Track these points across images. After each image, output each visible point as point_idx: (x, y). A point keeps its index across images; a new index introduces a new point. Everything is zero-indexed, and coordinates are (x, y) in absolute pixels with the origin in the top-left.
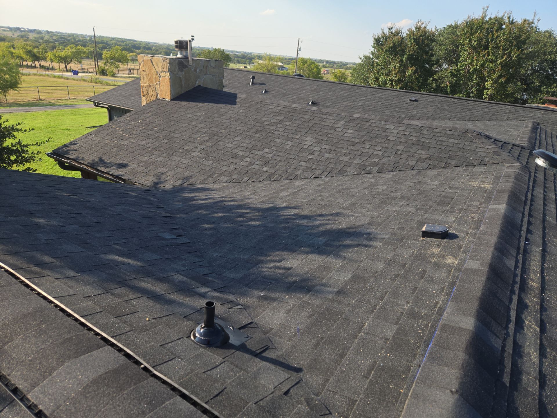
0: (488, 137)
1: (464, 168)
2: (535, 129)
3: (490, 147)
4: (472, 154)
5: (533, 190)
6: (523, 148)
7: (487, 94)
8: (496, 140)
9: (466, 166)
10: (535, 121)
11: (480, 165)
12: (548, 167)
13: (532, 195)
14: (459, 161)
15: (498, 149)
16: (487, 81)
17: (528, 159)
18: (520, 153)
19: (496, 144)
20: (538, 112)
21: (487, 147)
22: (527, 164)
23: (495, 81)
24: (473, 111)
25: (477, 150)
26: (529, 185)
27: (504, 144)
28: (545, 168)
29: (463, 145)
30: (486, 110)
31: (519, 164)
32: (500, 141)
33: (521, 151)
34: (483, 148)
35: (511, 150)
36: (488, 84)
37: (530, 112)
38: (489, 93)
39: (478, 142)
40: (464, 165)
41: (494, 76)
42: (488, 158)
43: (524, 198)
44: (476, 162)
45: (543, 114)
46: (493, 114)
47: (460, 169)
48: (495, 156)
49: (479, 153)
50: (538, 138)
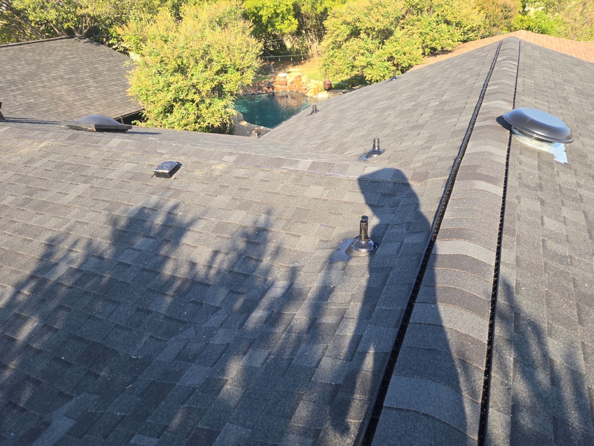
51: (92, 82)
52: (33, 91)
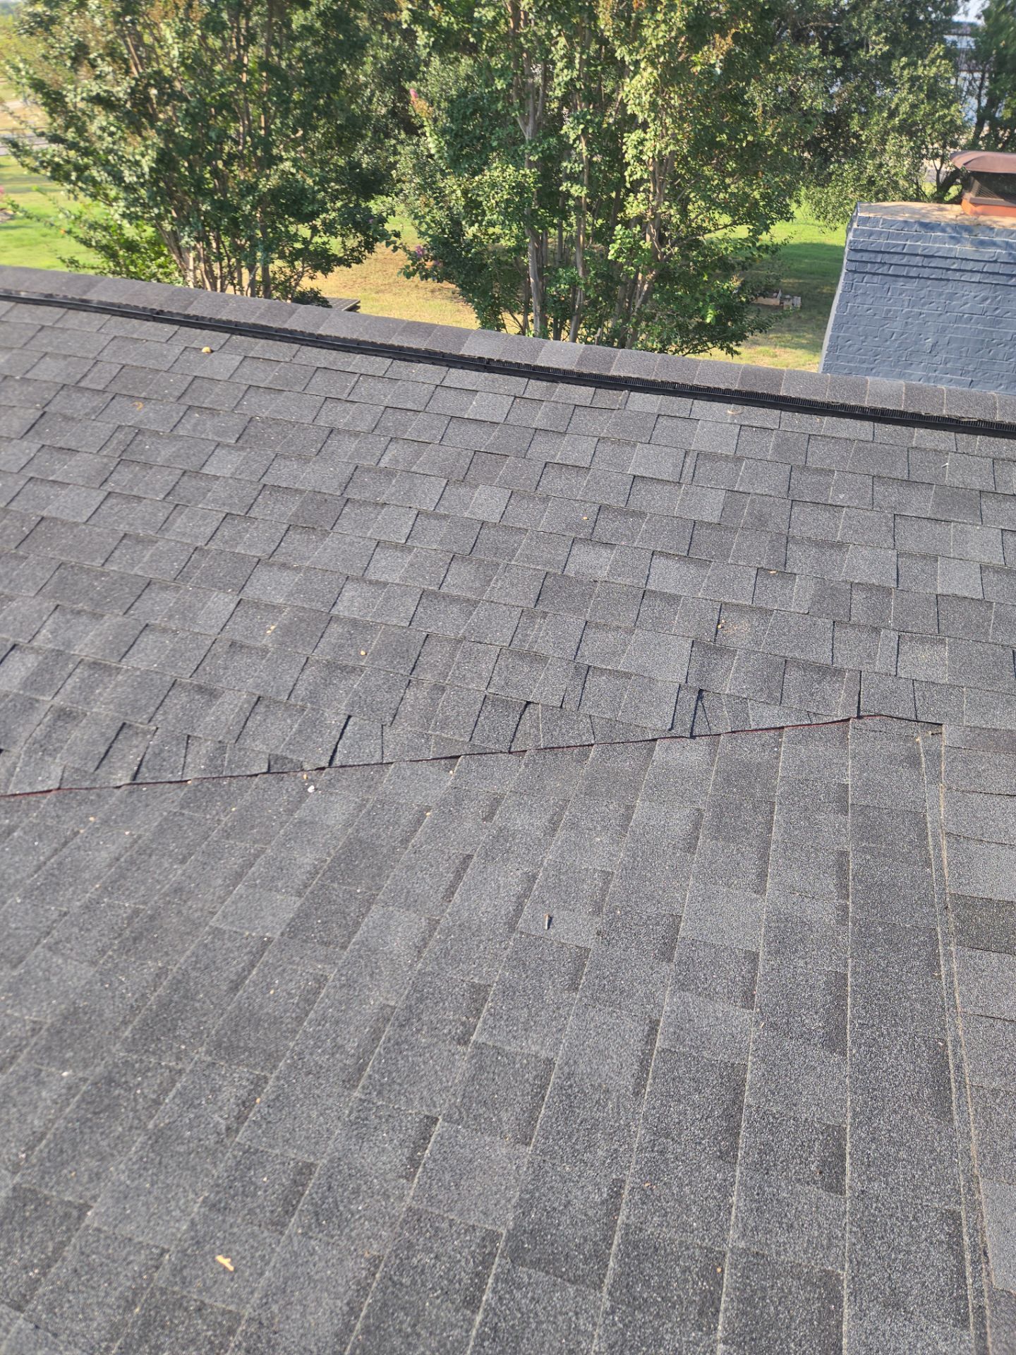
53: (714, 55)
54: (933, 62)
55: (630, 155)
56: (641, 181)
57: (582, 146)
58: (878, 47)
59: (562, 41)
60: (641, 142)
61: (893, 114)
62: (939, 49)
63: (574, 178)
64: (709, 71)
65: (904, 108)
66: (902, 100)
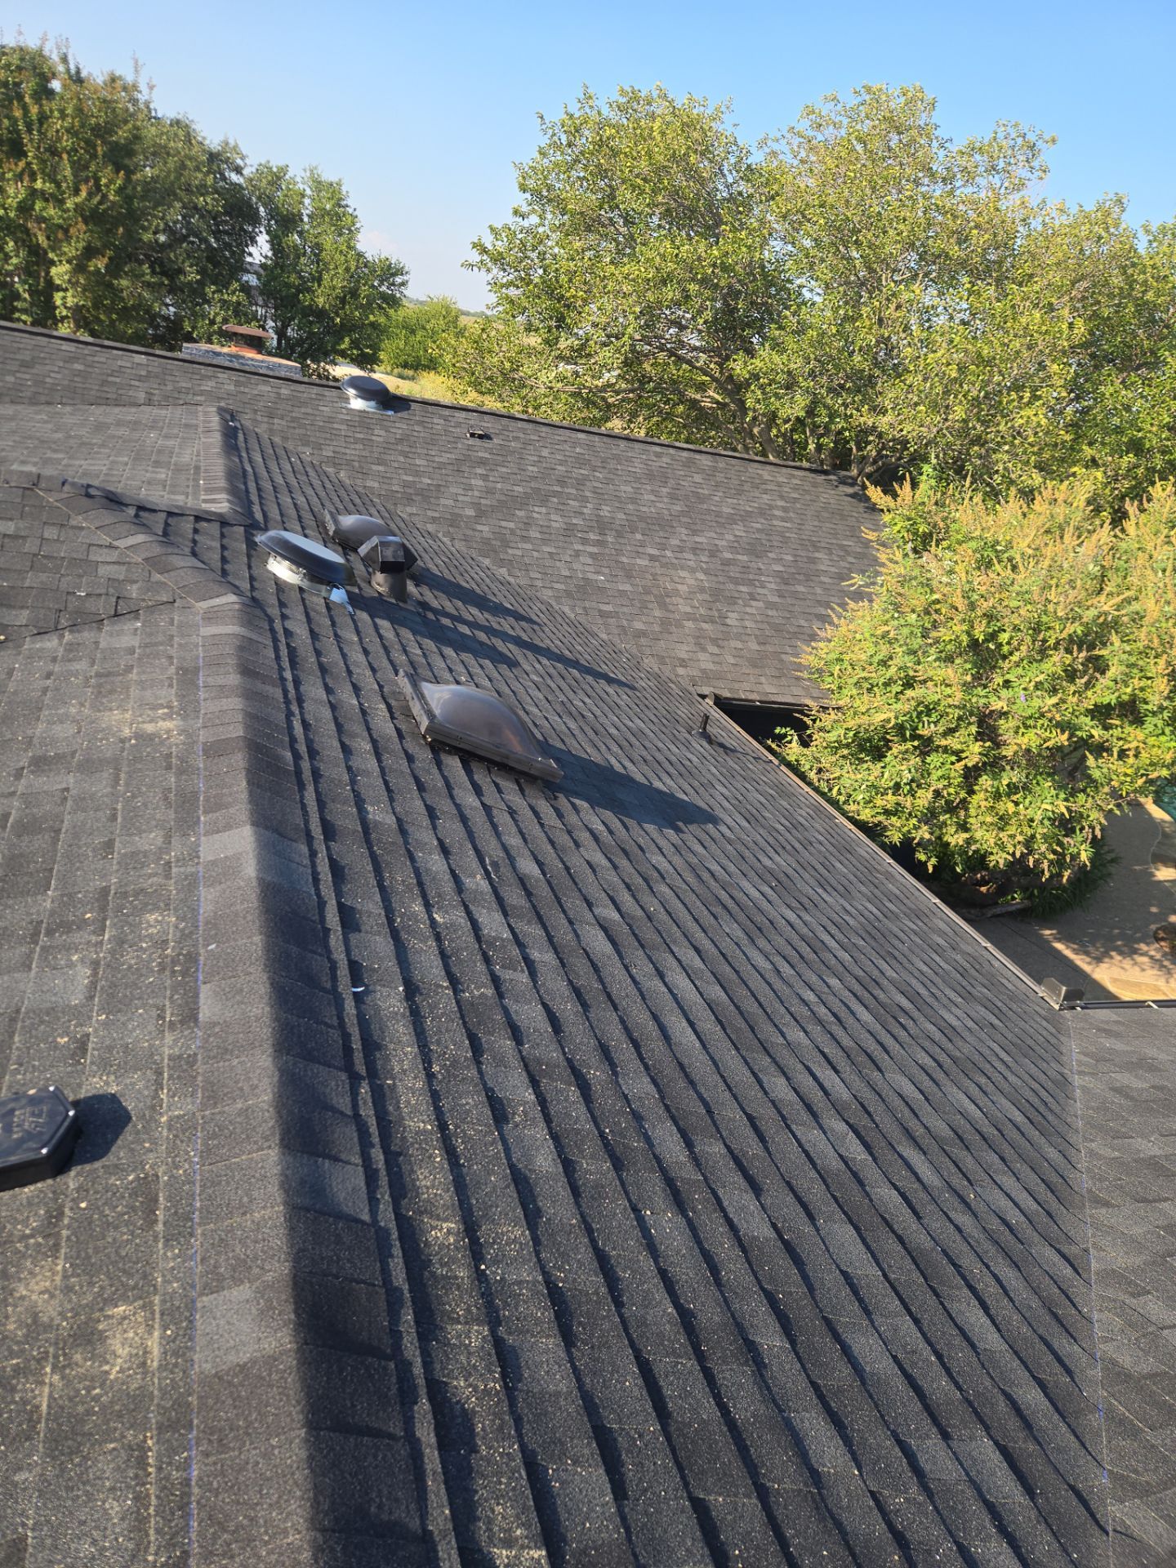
0: (114, 501)
1: (68, 636)
2: (231, 436)
3: (131, 541)
4: (80, 576)
5: (300, 701)
6: (224, 522)
7: (64, 305)
8: (141, 508)
9: (73, 627)
10: (222, 404)
11: (116, 615)
12: (305, 584)
13: (306, 725)
14: (42, 611)
15: (157, 550)
16: (53, 263)
17: (250, 567)
18: (223, 547)
19: (145, 527)
20: (223, 376)
21: (121, 543)
22: (253, 588)
23: (80, 268)
24: (38, 369)
25: (92, 557)
26: (283, 679)
27: (170, 520)
28: (301, 589)
29: (38, 542)
30: (77, 366)
31: (232, 598)
32: (154, 511)
33: (223, 536)
34: (110, 547)
35: (195, 542)
36: (60, 272)
37: (204, 378)
38: (70, 302)
39: (91, 524)
40: (64, 622)
41: (71, 250)
42: (135, 587)
43: (288, 755)
44: (102, 607)
45: (237, 384)
46: (104, 383)
47: (51, 643)
48: (157, 577)
49: (103, 571)
50: (249, 468)
51: (772, 590)
52: (624, 560)
53: (100, 264)
54: (234, 293)
55: (58, 302)
56: (67, 317)
57: (26, 296)
58: (193, 276)
59: (11, 244)
60: (64, 298)
61: (212, 322)
62: (236, 285)
63: (24, 311)
64: (98, 271)
65: (219, 319)
66: (217, 314)
